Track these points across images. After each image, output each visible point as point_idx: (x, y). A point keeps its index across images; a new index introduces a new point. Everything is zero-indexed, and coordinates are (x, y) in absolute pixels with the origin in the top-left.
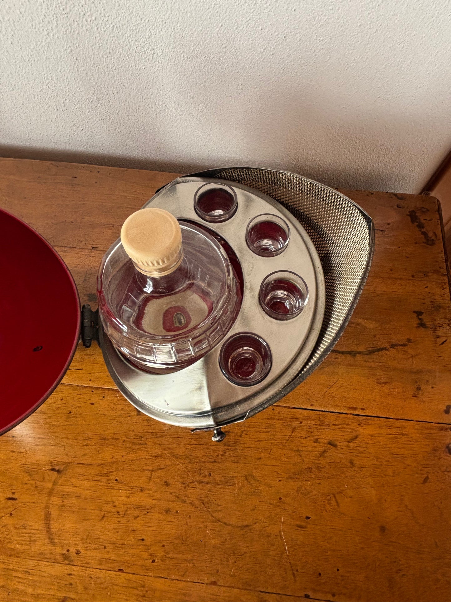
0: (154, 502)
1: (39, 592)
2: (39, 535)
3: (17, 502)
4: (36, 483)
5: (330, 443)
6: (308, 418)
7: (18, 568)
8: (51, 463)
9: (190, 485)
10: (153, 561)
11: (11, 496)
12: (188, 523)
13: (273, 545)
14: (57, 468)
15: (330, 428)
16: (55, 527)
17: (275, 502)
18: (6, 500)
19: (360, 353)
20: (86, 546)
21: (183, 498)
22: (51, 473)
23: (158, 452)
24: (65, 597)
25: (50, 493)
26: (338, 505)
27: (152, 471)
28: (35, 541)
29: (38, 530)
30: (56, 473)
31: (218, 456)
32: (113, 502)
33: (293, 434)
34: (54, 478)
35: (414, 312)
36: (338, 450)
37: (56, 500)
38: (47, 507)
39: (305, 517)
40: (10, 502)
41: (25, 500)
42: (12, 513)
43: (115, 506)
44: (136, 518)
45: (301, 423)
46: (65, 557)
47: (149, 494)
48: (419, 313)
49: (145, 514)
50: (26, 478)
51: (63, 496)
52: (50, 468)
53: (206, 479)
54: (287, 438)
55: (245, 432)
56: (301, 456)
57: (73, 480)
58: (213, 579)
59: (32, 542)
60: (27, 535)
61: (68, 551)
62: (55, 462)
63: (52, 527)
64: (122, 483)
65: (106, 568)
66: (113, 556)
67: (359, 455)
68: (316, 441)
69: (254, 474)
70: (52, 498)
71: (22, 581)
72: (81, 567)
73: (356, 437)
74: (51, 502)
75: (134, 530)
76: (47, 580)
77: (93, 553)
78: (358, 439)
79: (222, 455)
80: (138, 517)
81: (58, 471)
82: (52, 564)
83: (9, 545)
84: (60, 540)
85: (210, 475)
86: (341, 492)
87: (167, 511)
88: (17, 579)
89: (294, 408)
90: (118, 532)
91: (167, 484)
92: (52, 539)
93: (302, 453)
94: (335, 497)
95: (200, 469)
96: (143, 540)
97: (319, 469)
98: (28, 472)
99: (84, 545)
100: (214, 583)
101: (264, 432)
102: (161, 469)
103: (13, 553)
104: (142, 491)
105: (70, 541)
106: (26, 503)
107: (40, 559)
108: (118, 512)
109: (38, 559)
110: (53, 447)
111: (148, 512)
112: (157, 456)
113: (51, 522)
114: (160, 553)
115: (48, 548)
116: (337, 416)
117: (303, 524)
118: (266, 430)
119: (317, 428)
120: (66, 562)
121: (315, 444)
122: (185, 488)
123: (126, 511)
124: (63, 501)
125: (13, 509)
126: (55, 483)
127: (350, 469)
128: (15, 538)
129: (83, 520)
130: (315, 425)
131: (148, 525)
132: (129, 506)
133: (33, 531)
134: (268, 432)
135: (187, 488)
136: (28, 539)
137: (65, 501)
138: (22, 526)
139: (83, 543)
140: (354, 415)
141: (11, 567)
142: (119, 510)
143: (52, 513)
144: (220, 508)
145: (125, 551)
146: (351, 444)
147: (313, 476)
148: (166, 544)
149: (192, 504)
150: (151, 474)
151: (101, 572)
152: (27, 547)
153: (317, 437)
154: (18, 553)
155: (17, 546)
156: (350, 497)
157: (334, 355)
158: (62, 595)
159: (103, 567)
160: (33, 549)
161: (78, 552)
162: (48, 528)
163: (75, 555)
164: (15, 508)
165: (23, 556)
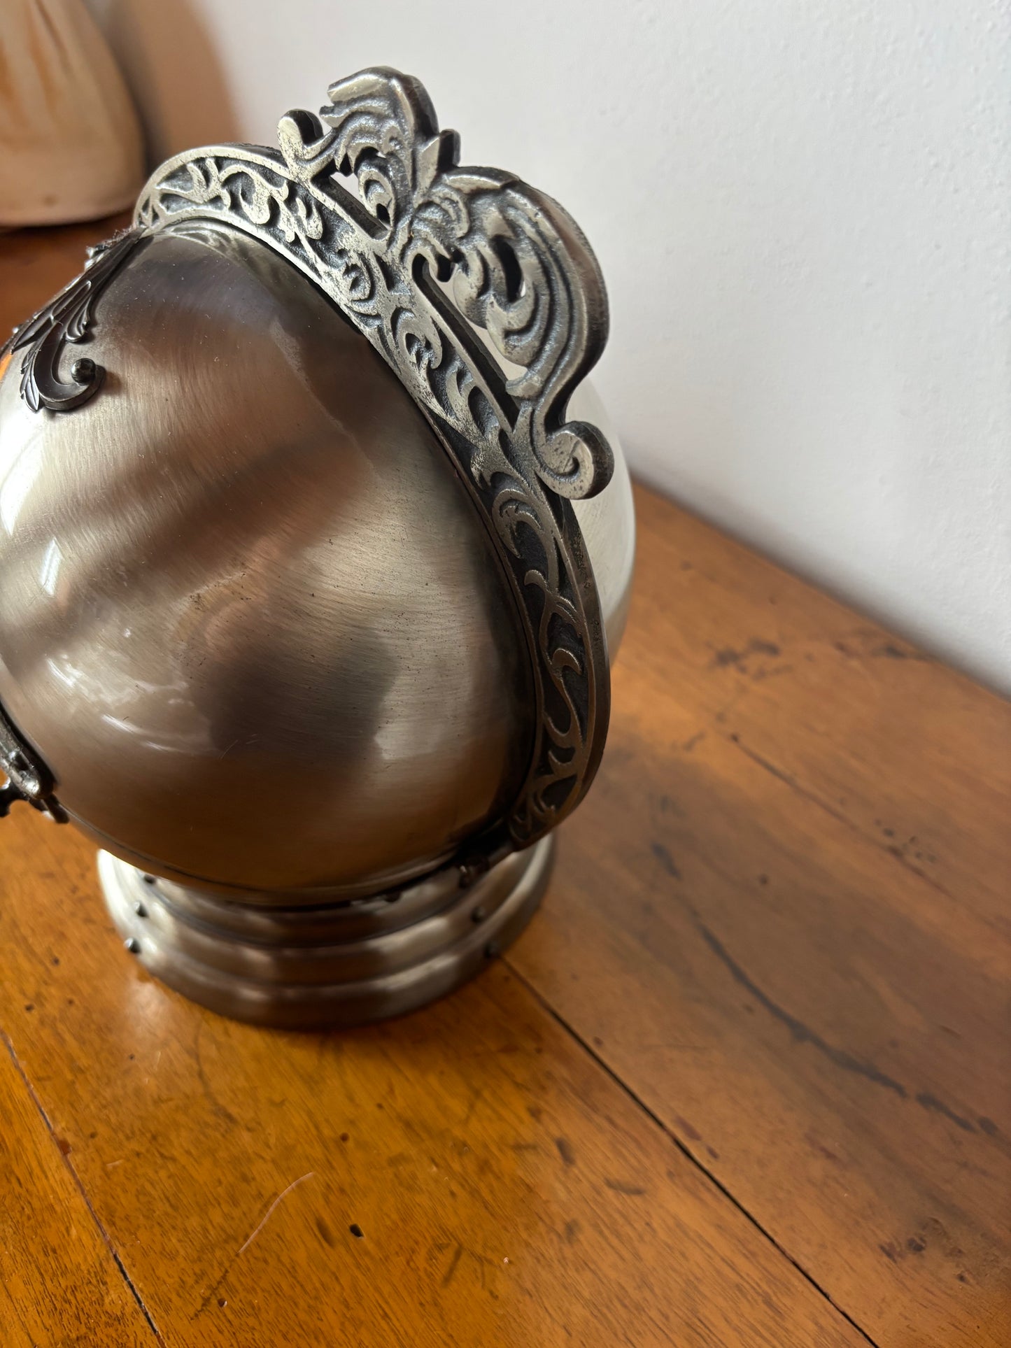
5: (562, 1145)
6: (564, 1057)
10: (29, 1008)
13: (235, 1203)
17: (327, 1132)
19: (819, 1043)
26: (447, 1280)
33: (499, 1055)
36: (565, 1172)
39: (354, 1220)
54: (479, 1049)
56: (470, 1105)
58: (70, 1138)
67: (606, 1232)
68: (535, 1112)
73: (638, 1192)
75: (63, 935)
78: (637, 1200)
86: (481, 1260)
89: (555, 1014)
90: (41, 915)
93: (479, 1104)
94: (458, 1255)
97: (484, 1167)
100: (64, 1147)
114: (54, 1007)
116: (635, 1109)
117: (335, 1233)
119: (560, 1090)
121: (525, 1115)
127: (555, 1239)
129: (24, 853)
131: (89, 947)
140: (678, 1143)
142: (79, 885)
145: (14, 951)
146: (610, 1193)
147: (456, 1167)
153: (543, 1104)
156: (491, 1293)
157: (749, 999)
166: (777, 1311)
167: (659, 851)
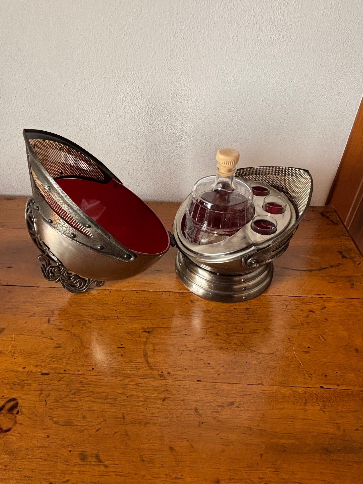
0: (212, 344)
1: (148, 395)
2: (142, 365)
3: (124, 349)
4: (135, 339)
5: (310, 311)
6: (294, 300)
7: (131, 383)
8: (143, 328)
9: (232, 334)
10: (219, 375)
11: (120, 346)
12: (236, 354)
13: (292, 362)
14: (147, 331)
16: (151, 360)
17: (286, 341)
18: (117, 349)
19: (314, 270)
20: (173, 369)
21: (229, 341)
22: (144, 333)
23: (208, 319)
24: (165, 397)
25: (146, 343)
26: (326, 340)
27: (207, 329)
28: (139, 369)
29: (141, 362)
30: (147, 333)
31: (245, 320)
32: (186, 346)
33: (287, 308)
34: (146, 336)
35: (338, 252)
36: (316, 314)
37: (150, 347)
38: (144, 351)
39: (307, 346)
40: (120, 350)
41: (130, 348)
42: (122, 354)
43: (188, 348)
45: (290, 302)
46: (161, 376)
47: (207, 340)
48: (341, 252)
49: (207, 351)
50: (129, 337)
51: (153, 344)
52: (144, 331)
53: (241, 331)
54: (284, 309)
56: (295, 318)
57: (158, 336)
58: (259, 382)
59: (138, 369)
60: (134, 366)
61: (162, 372)
62: (146, 327)
63: (149, 361)
64: (189, 335)
65: (189, 380)
66: (192, 374)
67: (329, 316)
68: (302, 310)
70: (147, 346)
71: (135, 390)
72: (172, 381)
73: (325, 308)
74: (147, 348)
75: (202, 359)
76: (151, 389)
77: (180, 372)
78: (326, 308)
79: (247, 319)
80: (203, 352)
81: (148, 332)
82: (153, 380)
83: (123, 372)
84: (156, 367)
85: (242, 329)
86: (325, 334)
87: (221, 348)
88: (131, 389)
89: (284, 296)
90: (192, 361)
91: (217, 335)
92: (150, 367)
93: (295, 316)
94: (322, 336)
95: (236, 327)
96: (209, 364)
97: (308, 323)
98: (129, 334)
102: (212, 327)
103: (126, 376)
104: (203, 339)
105: (163, 367)
108: (190, 351)
109: (143, 378)
110: (144, 321)
111: (209, 349)
112: (208, 322)
113: (148, 358)
114: (222, 370)
115: (148, 372)
116: (310, 298)
117: (307, 350)
119: (300, 305)
120: (162, 378)
121: (301, 312)
122: (229, 336)
123: (195, 349)
124: (154, 347)
126: (147, 338)
127: (327, 322)
128: (126, 368)
129: (169, 355)
130: (299, 303)
131: (210, 356)
132: (196, 347)
133: (137, 363)
136: (135, 368)
137: (155, 346)
138: (130, 361)
139: (171, 368)
140: (319, 297)
141: (126, 383)
142: (190, 349)
143: (148, 353)
144: (253, 345)
145: (199, 370)
146: (323, 311)
147: (305, 327)
148: (224, 365)
149: (235, 344)
151: (186, 382)
152: (136, 372)
154: (130, 375)
155: (128, 372)
157: (299, 272)
158: (163, 396)
159: (187, 380)
160: (139, 372)
161: (169, 373)
162: (147, 361)
163: (167, 374)
164: (124, 352)
165: (133, 377)
166: (354, 305)
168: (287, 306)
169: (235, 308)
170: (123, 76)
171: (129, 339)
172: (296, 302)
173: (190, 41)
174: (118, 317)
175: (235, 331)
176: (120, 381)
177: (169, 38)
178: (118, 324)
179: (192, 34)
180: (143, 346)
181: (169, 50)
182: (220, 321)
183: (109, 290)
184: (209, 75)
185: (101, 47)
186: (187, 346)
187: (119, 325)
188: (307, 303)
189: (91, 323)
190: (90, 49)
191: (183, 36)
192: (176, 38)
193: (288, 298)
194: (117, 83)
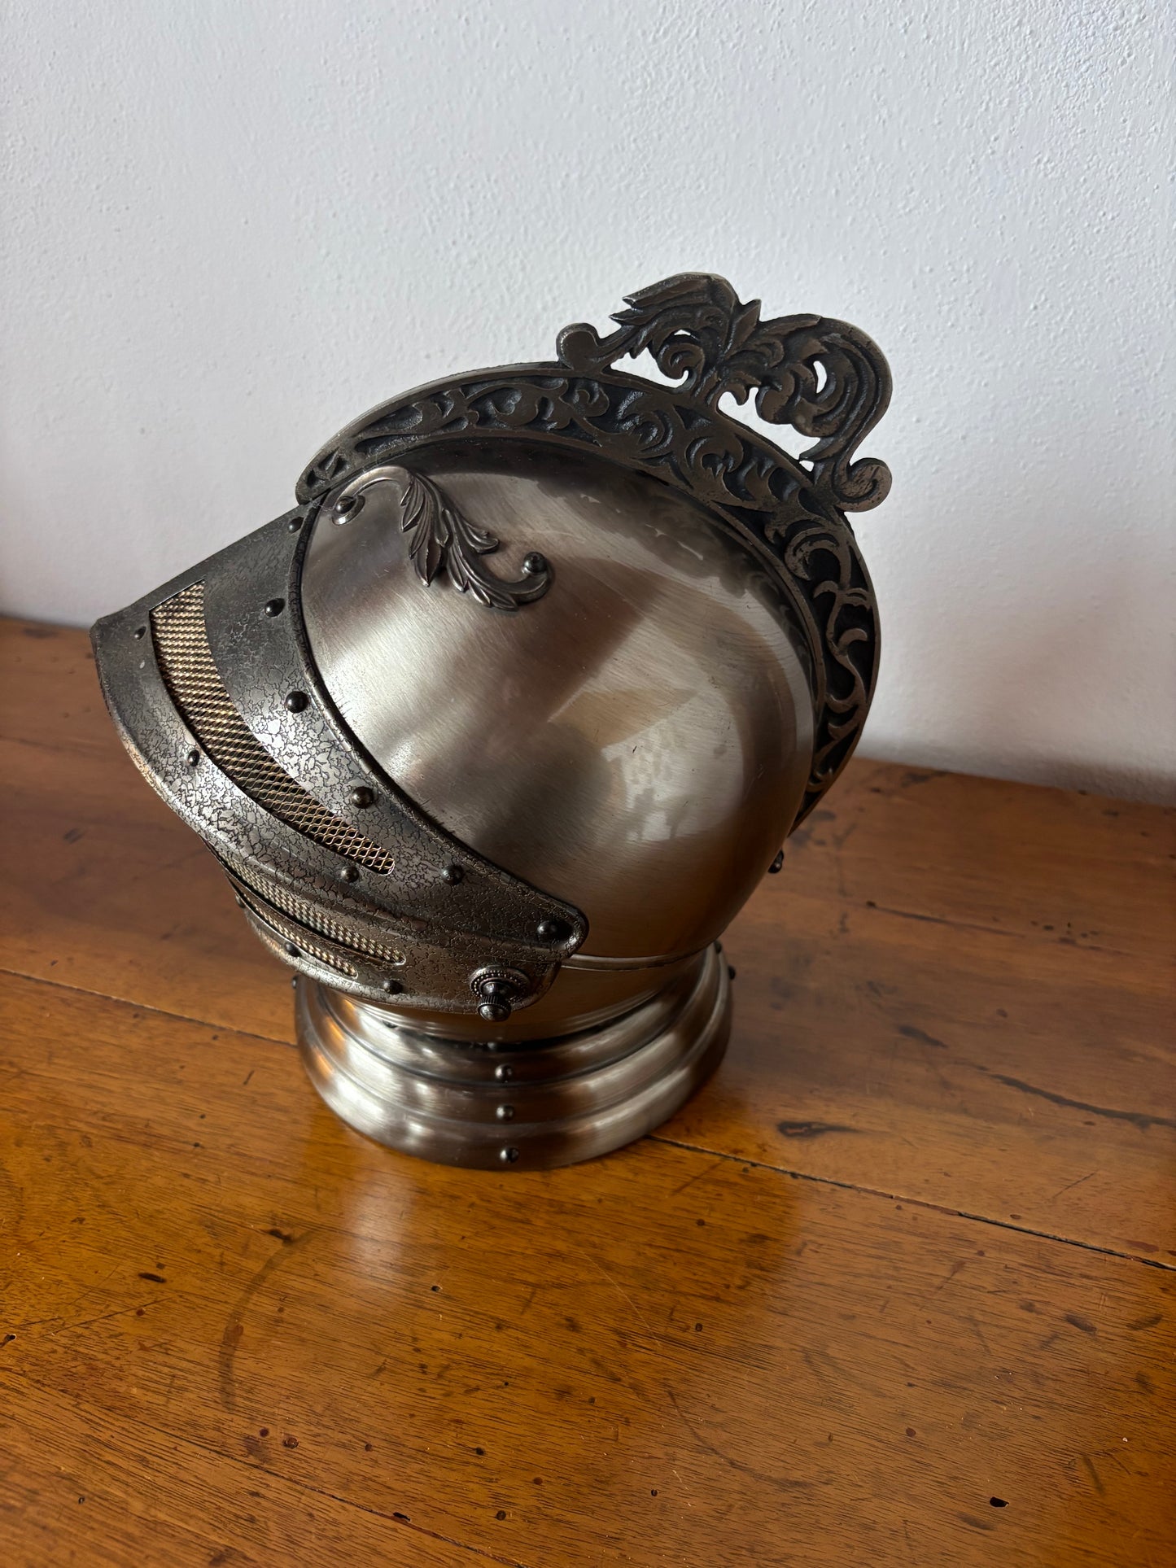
0: (528, 1362)
1: (162, 1516)
2: (199, 1379)
3: (161, 1286)
4: (222, 1255)
5: (1071, 1320)
6: (1004, 1247)
7: (119, 1444)
8: (274, 1218)
9: (640, 1341)
10: (501, 1516)
11: (153, 1271)
12: (620, 1437)
14: (286, 1232)
15: (1072, 1281)
16: (244, 1365)
17: (892, 1438)
18: (138, 1278)
19: (1160, 1122)
20: (316, 1431)
21: (615, 1369)
22: (269, 1239)
23: (561, 1246)
24: (228, 1548)
25: (255, 1284)
26: (1100, 1488)
27: (536, 1286)
28: (181, 1390)
29: (199, 1364)
30: (280, 1241)
31: (728, 1287)
32: (415, 1339)
33: (957, 1276)
34: (272, 1253)
36: (1096, 1341)
37: (266, 1305)
38: (236, 1315)
39: (988, 1495)
40: (146, 1286)
41: (185, 1289)
42: (144, 1309)
43: (418, 1350)
44: (471, 1390)
45: (981, 1253)
46: (252, 1446)
47: (518, 1338)
49: (498, 1387)
50: (203, 1239)
51: (284, 1298)
52: (270, 1227)
53: (690, 1336)
54: (937, 1282)
55: (811, 1246)
56: (979, 1335)
57: (318, 1267)
59: (174, 1389)
60: (166, 1370)
61: (264, 1433)
62: (285, 1216)
63: (236, 1365)
64: (448, 1297)
65: (361, 1502)
66: (385, 1475)
67: (1165, 1365)
68: (1029, 1307)
69: (829, 1352)
70: (255, 1297)
71: (123, 1477)
72: (289, 1483)
73: (1157, 1319)
74: (250, 1306)
75: (459, 1422)
76: (190, 1492)
77: (333, 1455)
78: (1162, 1325)
79: (741, 1288)
80: (477, 1389)
81: (287, 1240)
82: (214, 1455)
83: (115, 1384)
84: (250, 1400)
85: (699, 1327)
86: (1108, 1453)
87: (563, 1393)
88: (111, 1470)
89: (960, 1215)
90: (412, 1416)
91: (573, 1326)
92: (229, 1394)
93: (982, 1328)
94: (1088, 1462)
95: (673, 1310)
96: (480, 1452)
97: (1037, 1378)
98: (211, 1227)
99: (312, 1428)
101: (869, 1256)
102: (560, 1286)
103: (118, 1404)
104: (499, 1327)
105: (276, 1410)
106: (186, 1296)
107: (185, 1436)
108: (423, 1366)
109: (179, 1433)
110: (290, 1186)
111: (507, 1384)
112: (557, 1255)
114: (525, 1498)
115: (212, 1414)
116: (1094, 1255)
117: (981, 1516)
118: (873, 1252)
119: (1030, 1276)
120: (252, 1459)
121: (1026, 1315)
122: (624, 1345)
123: (447, 1367)
124: (281, 1310)
125: (150, 1301)
126: (270, 1265)
127: (1140, 1397)
128: (134, 1370)
129: (326, 1365)
130: (1025, 1266)
131: (499, 1415)
132: (456, 1357)
133: (184, 1364)
134: (880, 1258)
135: (629, 1346)
136: (168, 1382)
137: (287, 1311)
138: (160, 1345)
139: (309, 1423)
140: (1144, 1261)
141: (105, 1436)
142: (425, 1360)
143: (245, 1332)
144: (718, 1418)
145: (422, 1470)
146: (1140, 1335)
147: (1017, 1394)
148: (544, 1478)
149: (636, 1388)
150: (533, 1293)
151: (344, 1508)
152: (161, 1400)
153: (1029, 1297)
154: (132, 1407)
155: (135, 1391)
156: (1140, 1473)
157: (1082, 1115)
158: (221, 1542)
159: (352, 1498)
160: (173, 1406)
161: (290, 1443)
162: (226, 1365)
163: (283, 1449)
164: (155, 1302)
165: (142, 1417)
167: (907, 1031)
168: (959, 1266)
169: (701, 1223)
170: (456, 187)
171: (199, 1251)
172: (1013, 1259)
173: (722, 42)
174: (197, 1145)
175: (661, 1330)
176: (87, 1421)
177: (639, 33)
178: (186, 1176)
179: (735, 15)
180: (241, 1294)
181: (639, 82)
182: (608, 1267)
183: (212, 1026)
184: (798, 192)
185: (380, 71)
186: (419, 1345)
187: (186, 1182)
188: (1069, 1275)
189: (90, 1145)
190: (339, 81)
191: (698, 22)
192: (665, 33)
193: (980, 1232)
194: (434, 218)
